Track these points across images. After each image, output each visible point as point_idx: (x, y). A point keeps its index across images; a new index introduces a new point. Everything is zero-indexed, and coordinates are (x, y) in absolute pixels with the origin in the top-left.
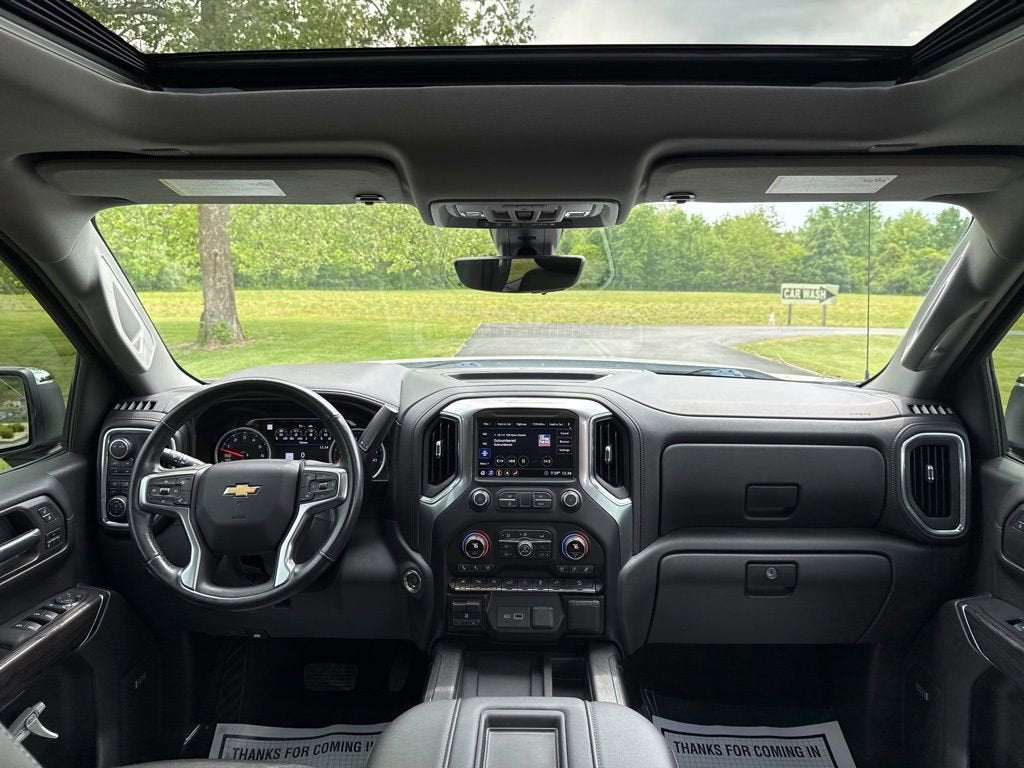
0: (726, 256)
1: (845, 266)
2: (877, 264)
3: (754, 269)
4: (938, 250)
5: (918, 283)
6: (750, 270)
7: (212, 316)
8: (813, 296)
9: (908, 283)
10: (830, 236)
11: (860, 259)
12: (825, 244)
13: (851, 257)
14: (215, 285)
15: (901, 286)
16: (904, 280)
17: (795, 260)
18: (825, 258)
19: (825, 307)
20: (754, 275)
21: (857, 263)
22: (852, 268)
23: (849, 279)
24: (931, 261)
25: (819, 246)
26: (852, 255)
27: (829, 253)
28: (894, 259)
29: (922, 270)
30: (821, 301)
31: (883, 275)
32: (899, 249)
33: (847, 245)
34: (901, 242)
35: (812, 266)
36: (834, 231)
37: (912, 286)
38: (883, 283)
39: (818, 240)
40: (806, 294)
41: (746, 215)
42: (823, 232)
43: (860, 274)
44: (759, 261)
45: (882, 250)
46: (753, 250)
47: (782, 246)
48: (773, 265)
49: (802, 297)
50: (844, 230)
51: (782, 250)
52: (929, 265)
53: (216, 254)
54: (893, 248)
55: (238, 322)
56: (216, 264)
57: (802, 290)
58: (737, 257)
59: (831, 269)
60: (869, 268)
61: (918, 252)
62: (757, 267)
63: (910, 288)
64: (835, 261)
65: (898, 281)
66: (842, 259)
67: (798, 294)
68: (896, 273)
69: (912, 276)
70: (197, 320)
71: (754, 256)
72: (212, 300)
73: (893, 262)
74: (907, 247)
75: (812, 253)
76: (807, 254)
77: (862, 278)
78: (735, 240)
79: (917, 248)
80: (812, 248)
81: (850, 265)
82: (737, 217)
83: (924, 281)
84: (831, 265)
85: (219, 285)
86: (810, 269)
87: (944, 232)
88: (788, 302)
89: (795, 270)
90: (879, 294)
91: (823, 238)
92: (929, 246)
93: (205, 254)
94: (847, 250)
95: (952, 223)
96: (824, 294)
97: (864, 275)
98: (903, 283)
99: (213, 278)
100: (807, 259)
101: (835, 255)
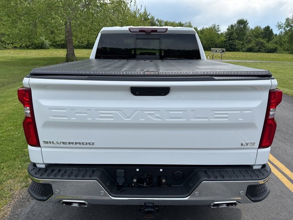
0: (203, 40)
1: (236, 43)
2: (245, 43)
3: (210, 44)
4: (263, 39)
5: (256, 49)
6: (209, 45)
7: (69, 55)
8: (219, 51)
9: (253, 49)
10: (232, 35)
11: (240, 41)
12: (231, 37)
13: (238, 41)
14: (70, 47)
15: (251, 50)
16: (252, 48)
17: (222, 42)
18: (230, 41)
19: (222, 54)
20: (210, 46)
21: (239, 43)
22: (238, 44)
23: (237, 47)
24: (260, 42)
25: (229, 37)
26: (238, 40)
27: (232, 40)
28: (250, 41)
29: (257, 45)
30: (221, 53)
31: (246, 46)
32: (252, 39)
33: (237, 37)
34: (252, 37)
35: (226, 43)
36: (233, 33)
37: (254, 49)
38: (246, 49)
39: (229, 36)
40: (217, 51)
41: (209, 28)
42: (230, 33)
43: (240, 46)
44: (212, 42)
45: (247, 39)
46: (210, 39)
47: (219, 37)
48: (216, 43)
49: (216, 52)
50: (237, 33)
51: (219, 39)
52: (259, 44)
53: (70, 39)
54: (250, 38)
55: (75, 57)
56: (70, 42)
57: (216, 50)
58: (206, 41)
59: (232, 45)
60: (243, 44)
61: (257, 40)
62: (211, 44)
63: (253, 50)
64: (233, 42)
65: (250, 48)
66: (235, 42)
67: (215, 51)
68: (250, 46)
69: (254, 47)
70: (65, 56)
71: (211, 40)
72: (69, 51)
73: (249, 43)
74: (254, 38)
75: (227, 40)
76: (225, 40)
77: (240, 47)
78: (206, 36)
79: (257, 38)
80: (227, 38)
81: (237, 43)
82: (206, 28)
83: (258, 48)
84: (232, 43)
85: (71, 47)
86: (226, 44)
87: (265, 34)
88: (213, 53)
89: (222, 45)
90: (245, 52)
91: (230, 35)
92: (260, 38)
93: (67, 39)
94: (237, 39)
95: (267, 31)
96: (222, 51)
97: (241, 46)
98: (251, 49)
99: (69, 45)
100: (225, 41)
101: (234, 40)
